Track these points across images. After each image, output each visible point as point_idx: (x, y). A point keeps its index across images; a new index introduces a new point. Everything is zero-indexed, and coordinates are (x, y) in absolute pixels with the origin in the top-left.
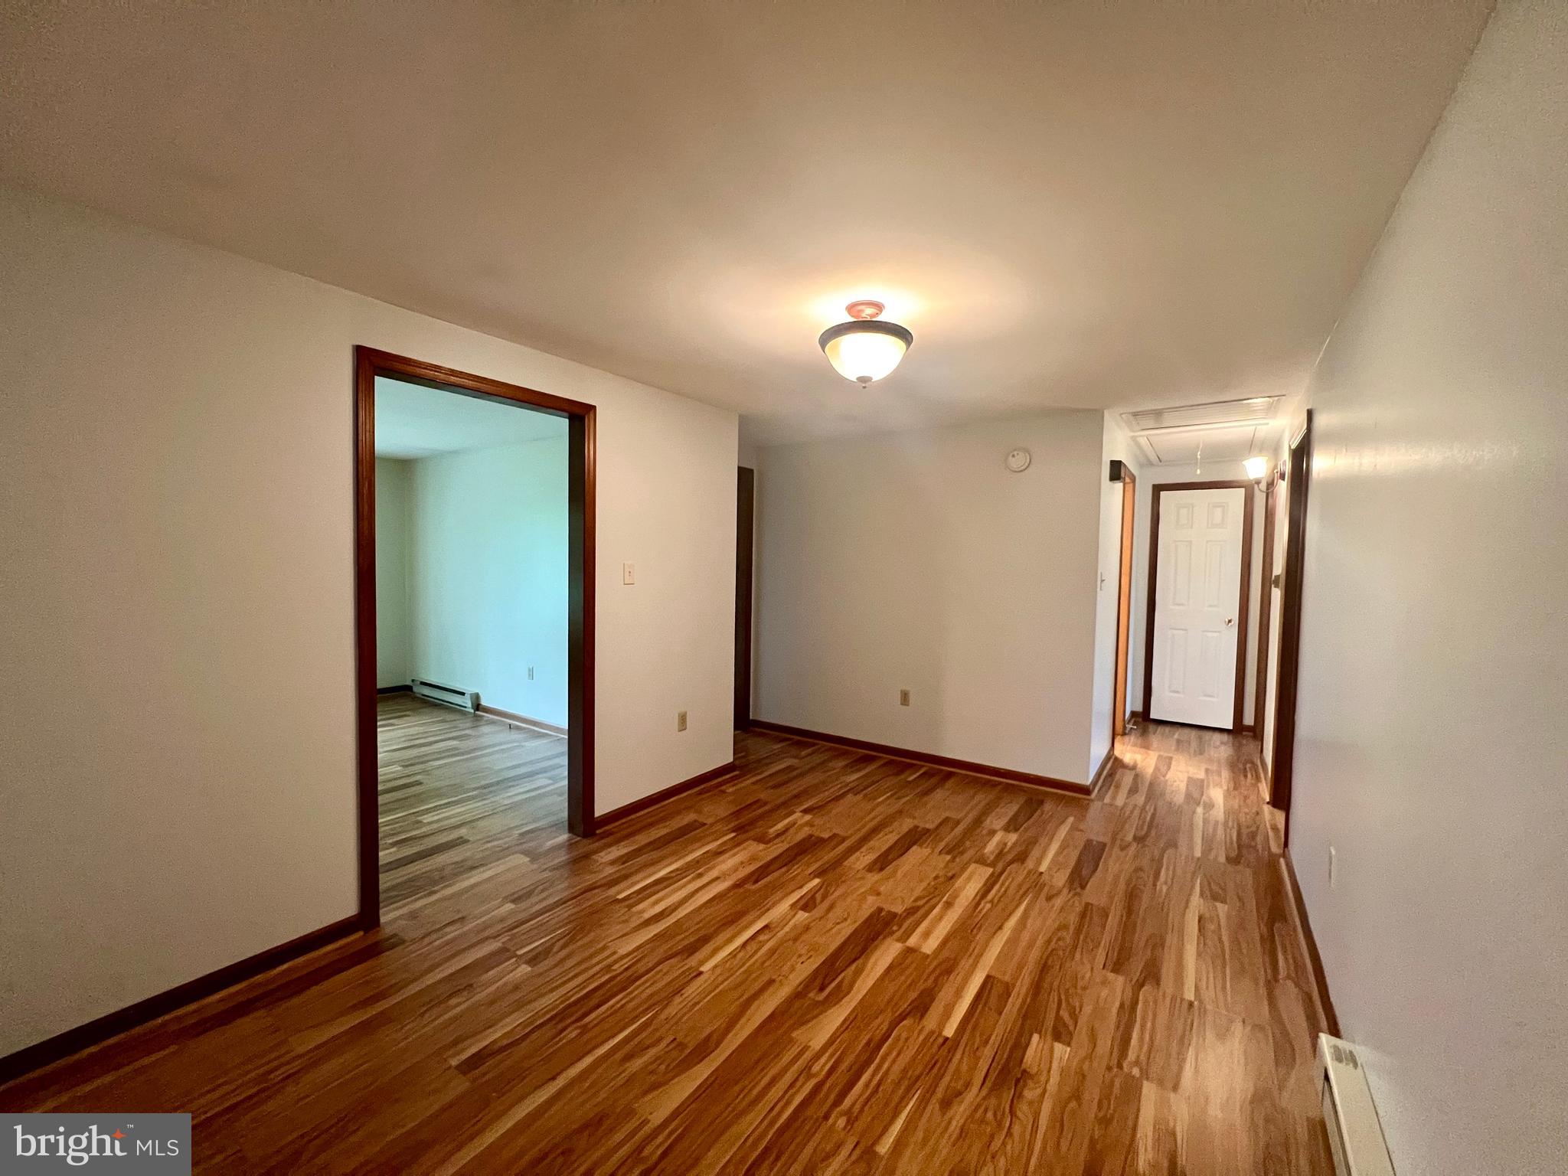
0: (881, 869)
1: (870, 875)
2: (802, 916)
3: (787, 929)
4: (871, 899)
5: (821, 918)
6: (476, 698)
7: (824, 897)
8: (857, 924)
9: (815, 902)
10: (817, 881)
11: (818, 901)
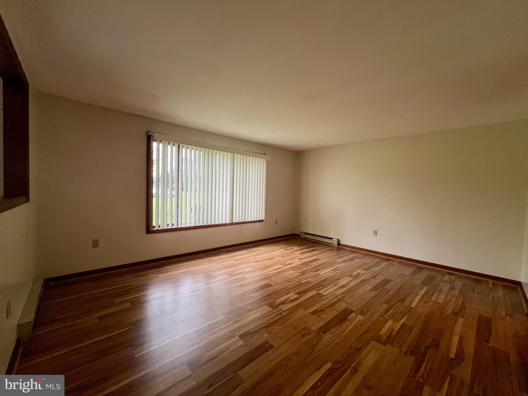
6: (338, 240)
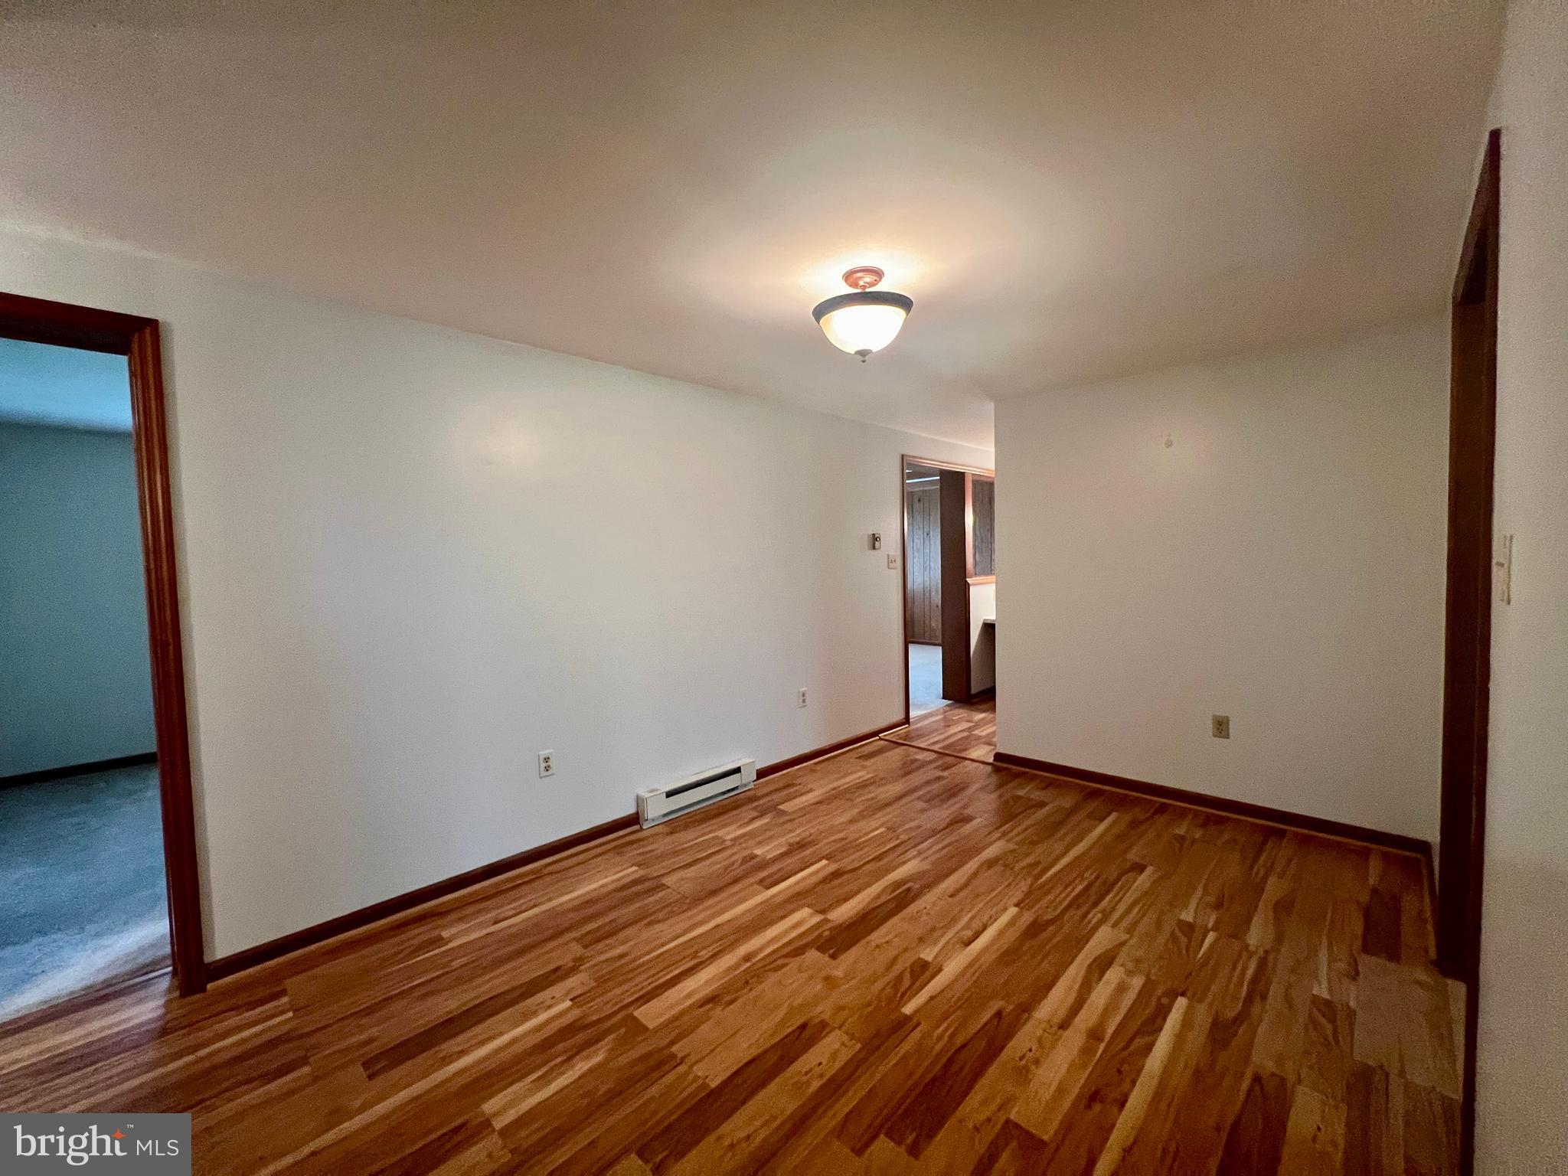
0: (803, 1027)
1: (826, 1016)
2: (928, 954)
3: (943, 941)
4: (839, 973)
5: (906, 950)
7: (900, 978)
8: (865, 940)
9: (912, 972)
10: (908, 1009)
11: (907, 975)
